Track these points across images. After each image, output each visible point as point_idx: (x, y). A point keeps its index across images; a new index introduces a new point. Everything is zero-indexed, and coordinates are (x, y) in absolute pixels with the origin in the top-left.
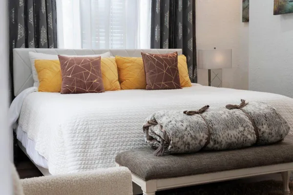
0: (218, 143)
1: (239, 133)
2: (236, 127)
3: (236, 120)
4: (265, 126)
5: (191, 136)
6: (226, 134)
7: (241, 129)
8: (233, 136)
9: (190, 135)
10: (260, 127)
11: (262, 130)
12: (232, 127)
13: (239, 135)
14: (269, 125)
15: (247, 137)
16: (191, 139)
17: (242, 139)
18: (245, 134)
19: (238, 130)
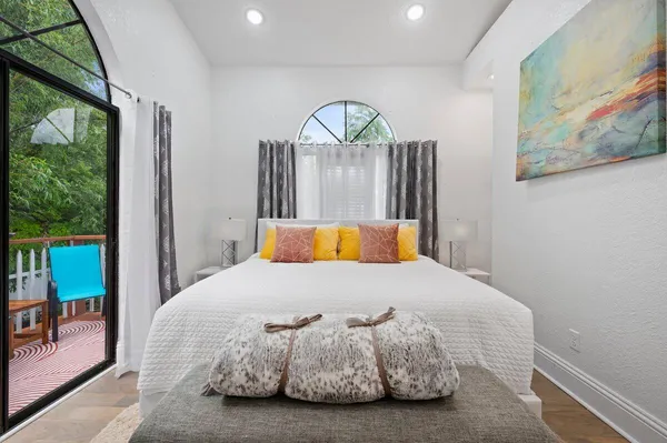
0: (299, 391)
1: (342, 380)
2: (339, 368)
3: (345, 352)
4: (401, 372)
5: (247, 374)
6: (315, 378)
7: (349, 371)
8: (329, 384)
9: (244, 372)
10: (390, 371)
11: (395, 377)
12: (331, 365)
13: (342, 384)
14: (411, 371)
15: (358, 388)
16: (246, 379)
17: (348, 391)
18: (356, 381)
19: (341, 372)
